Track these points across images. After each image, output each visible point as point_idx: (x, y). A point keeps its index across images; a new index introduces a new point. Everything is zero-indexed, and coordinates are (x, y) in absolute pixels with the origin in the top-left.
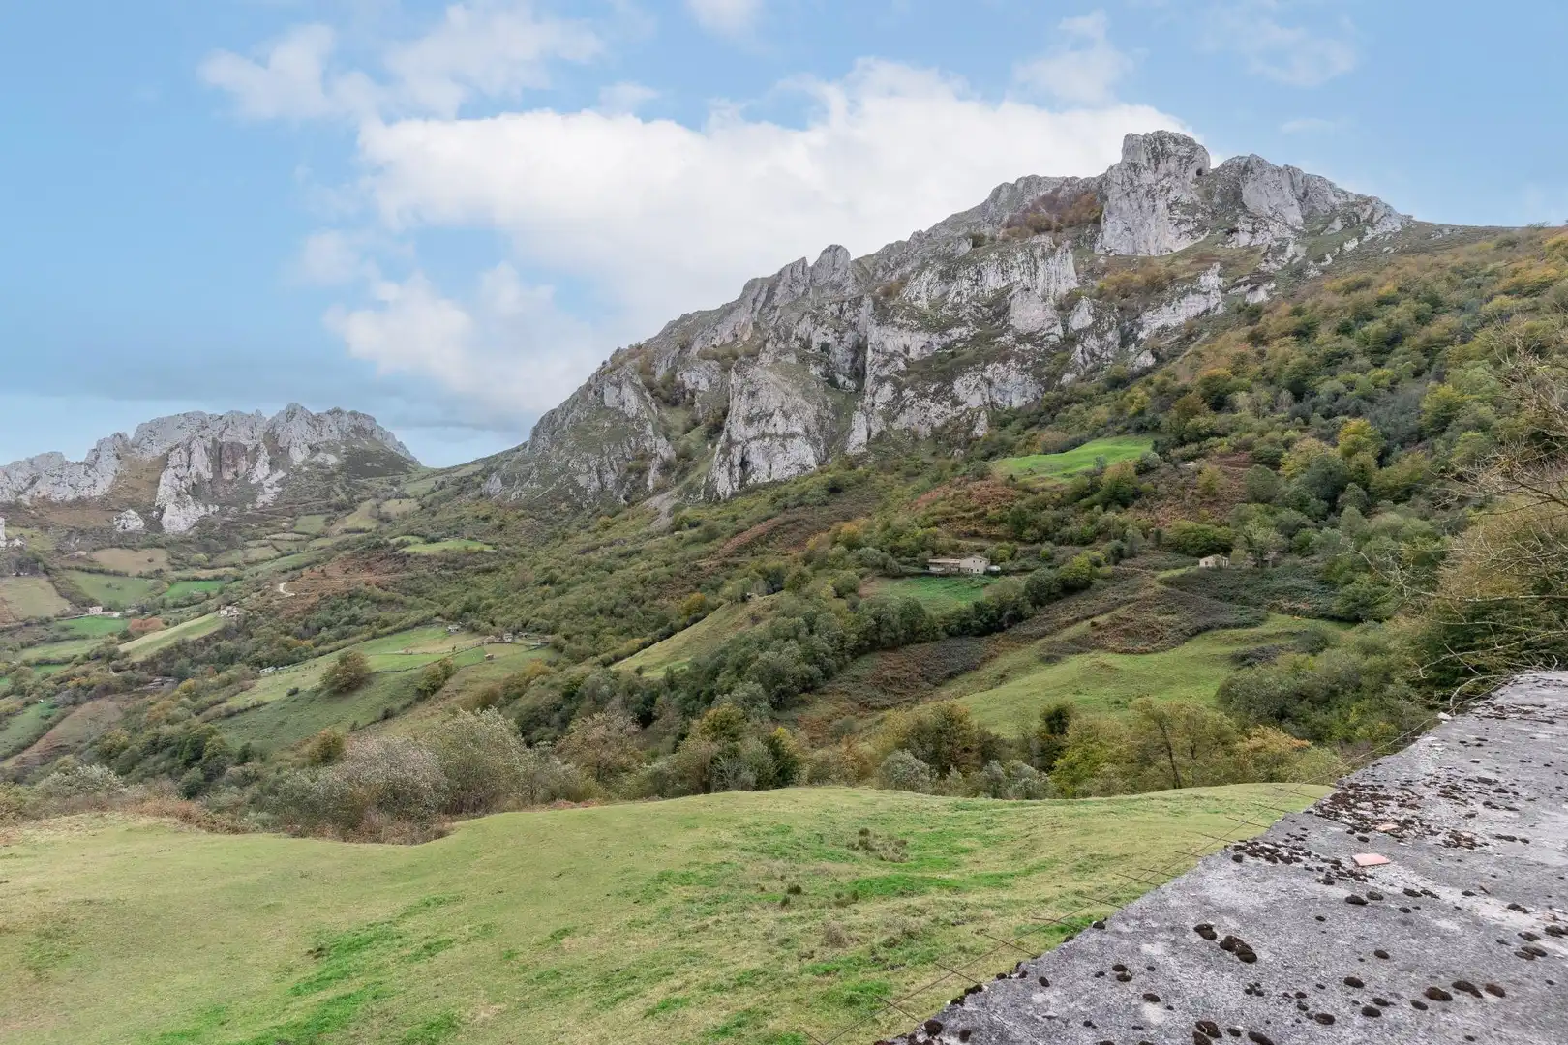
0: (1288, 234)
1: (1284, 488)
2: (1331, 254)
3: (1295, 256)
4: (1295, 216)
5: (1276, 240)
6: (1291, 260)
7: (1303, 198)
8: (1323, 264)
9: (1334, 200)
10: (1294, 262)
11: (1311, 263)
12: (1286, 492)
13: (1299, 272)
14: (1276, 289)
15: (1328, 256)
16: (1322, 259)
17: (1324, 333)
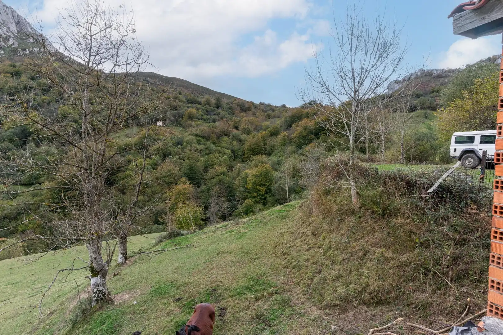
0: (10, 34)
1: (4, 134)
2: (29, 50)
3: (13, 44)
4: (13, 28)
5: (5, 34)
6: (12, 45)
7: (18, 23)
8: (25, 52)
9: (30, 30)
10: (13, 46)
11: (20, 50)
12: (5, 135)
13: (15, 51)
14: (4, 54)
15: (27, 50)
16: (25, 50)
17: (24, 77)
